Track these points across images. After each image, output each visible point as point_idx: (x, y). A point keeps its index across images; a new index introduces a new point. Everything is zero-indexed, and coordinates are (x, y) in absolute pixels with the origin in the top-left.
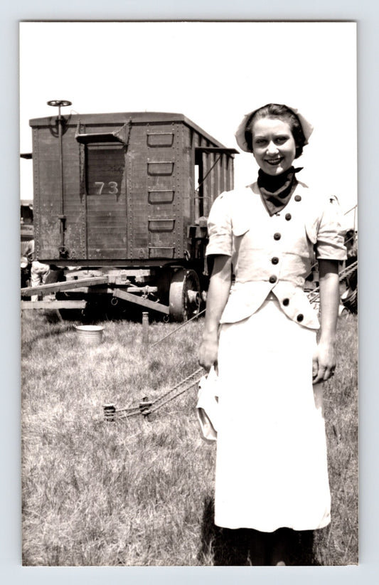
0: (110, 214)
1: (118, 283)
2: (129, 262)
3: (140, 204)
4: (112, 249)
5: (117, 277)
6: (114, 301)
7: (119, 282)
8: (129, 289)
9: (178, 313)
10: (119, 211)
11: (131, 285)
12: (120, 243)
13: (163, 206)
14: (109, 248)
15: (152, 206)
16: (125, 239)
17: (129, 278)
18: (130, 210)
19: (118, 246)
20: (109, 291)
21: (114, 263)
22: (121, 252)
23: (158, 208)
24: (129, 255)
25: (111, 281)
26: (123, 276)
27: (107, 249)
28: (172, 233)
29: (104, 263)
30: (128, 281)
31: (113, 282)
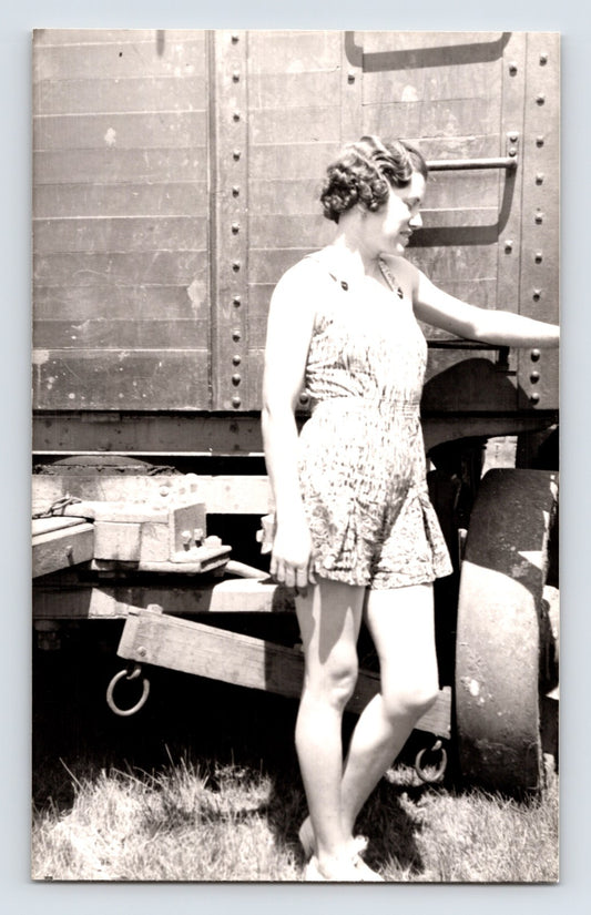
0: (110, 136)
1: (152, 561)
2: (221, 431)
3: (296, 67)
4: (124, 353)
5: (144, 526)
6: (127, 694)
7: (158, 557)
8: (224, 598)
9: (506, 735)
10: (162, 119)
11: (233, 565)
12: (172, 314)
13: (437, 75)
14: (101, 341)
15: (369, 81)
16: (197, 292)
17: (219, 524)
18: (229, 106)
19: (157, 334)
20: (102, 605)
21: (130, 431)
22: (178, 367)
23: (409, 95)
24: (221, 384)
25: (112, 545)
26: (182, 518)
27: (90, 353)
28: (495, 249)
29: (74, 430)
30: (214, 546)
31: (125, 555)
